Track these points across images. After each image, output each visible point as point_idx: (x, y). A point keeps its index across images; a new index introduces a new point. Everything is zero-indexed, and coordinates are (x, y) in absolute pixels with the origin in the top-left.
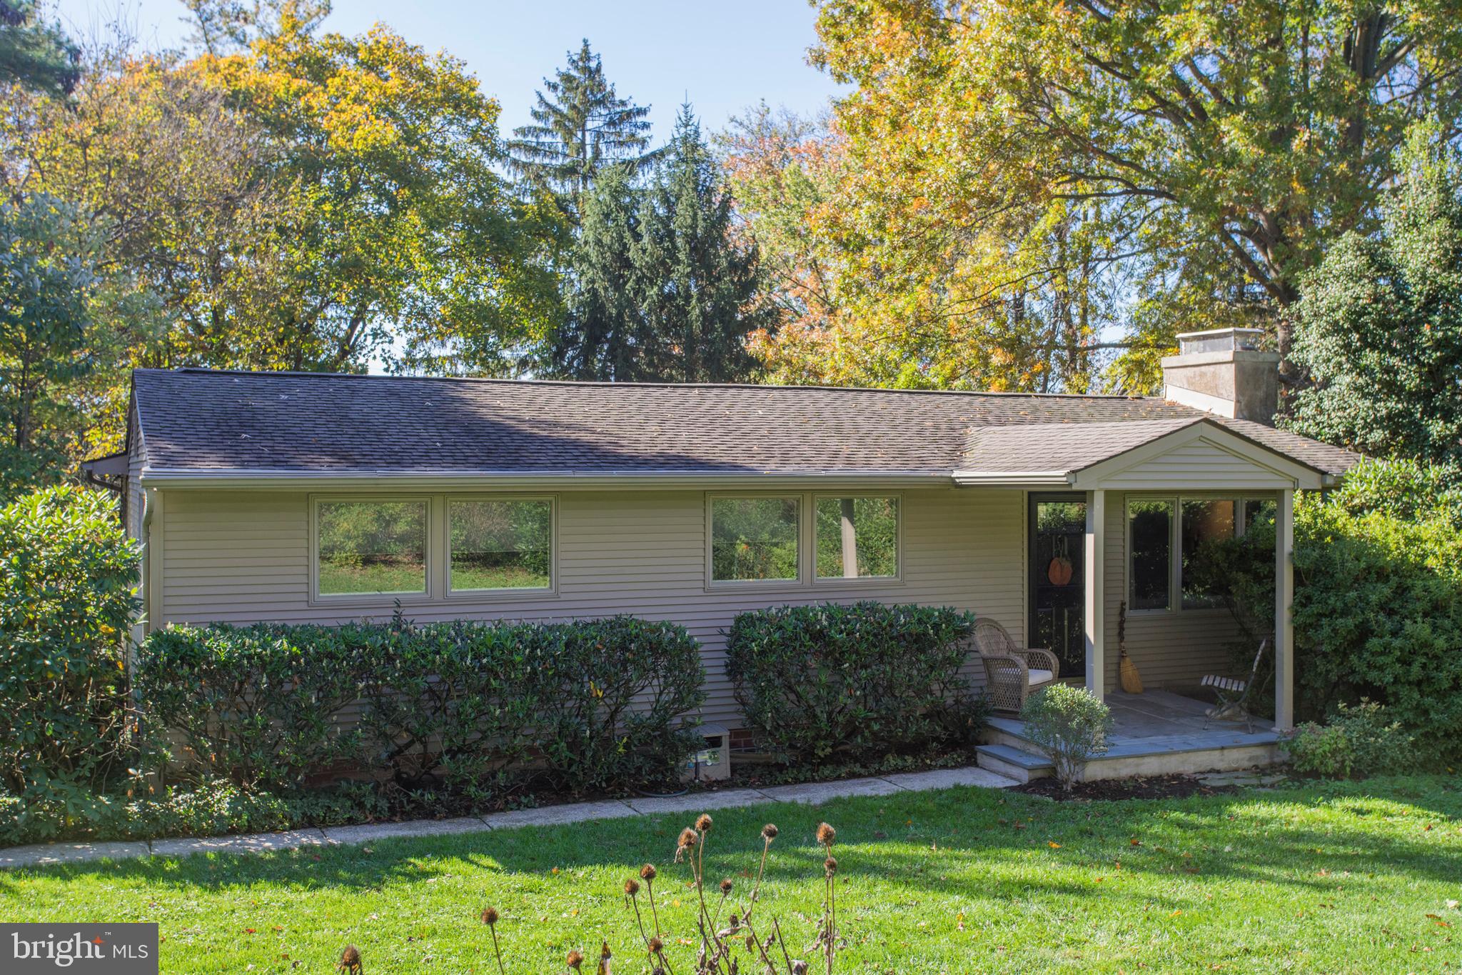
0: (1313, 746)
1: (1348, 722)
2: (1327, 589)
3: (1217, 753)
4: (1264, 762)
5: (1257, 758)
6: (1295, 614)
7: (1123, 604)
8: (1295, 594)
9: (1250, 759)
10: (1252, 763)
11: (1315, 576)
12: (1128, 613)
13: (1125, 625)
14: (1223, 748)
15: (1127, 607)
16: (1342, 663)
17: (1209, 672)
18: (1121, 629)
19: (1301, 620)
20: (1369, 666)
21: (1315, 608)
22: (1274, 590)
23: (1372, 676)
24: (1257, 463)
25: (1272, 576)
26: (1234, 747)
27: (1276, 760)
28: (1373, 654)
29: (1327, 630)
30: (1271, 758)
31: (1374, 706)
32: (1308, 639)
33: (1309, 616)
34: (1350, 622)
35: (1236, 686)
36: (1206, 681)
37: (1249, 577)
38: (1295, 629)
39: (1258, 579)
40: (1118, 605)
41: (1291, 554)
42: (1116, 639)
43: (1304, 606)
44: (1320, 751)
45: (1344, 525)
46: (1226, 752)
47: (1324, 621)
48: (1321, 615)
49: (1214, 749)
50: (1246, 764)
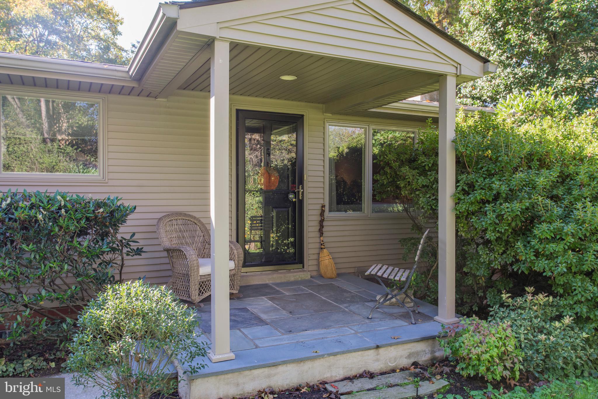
0: (479, 350)
1: (513, 315)
2: (491, 175)
3: (372, 352)
4: (424, 358)
5: (417, 353)
6: (458, 202)
7: (323, 206)
8: (457, 181)
9: (409, 356)
10: (412, 360)
11: (477, 163)
12: (327, 214)
13: (325, 223)
14: (378, 347)
15: (327, 209)
16: (504, 252)
17: (377, 262)
18: (322, 226)
19: (463, 207)
20: (537, 254)
21: (478, 195)
22: (436, 181)
23: (541, 265)
24: (419, 41)
25: (435, 167)
26: (391, 345)
27: (438, 354)
28: (541, 241)
29: (491, 216)
30: (433, 352)
31: (541, 298)
32: (471, 227)
33: (472, 203)
34: (517, 206)
35: (401, 276)
36: (373, 270)
37: (415, 172)
38: (457, 217)
39: (423, 172)
40: (319, 207)
41: (454, 141)
42: (318, 234)
43: (466, 193)
44: (487, 356)
45: (504, 120)
46: (381, 351)
47: (488, 207)
48: (484, 202)
49: (369, 349)
50: (405, 362)
